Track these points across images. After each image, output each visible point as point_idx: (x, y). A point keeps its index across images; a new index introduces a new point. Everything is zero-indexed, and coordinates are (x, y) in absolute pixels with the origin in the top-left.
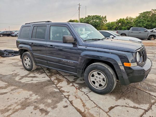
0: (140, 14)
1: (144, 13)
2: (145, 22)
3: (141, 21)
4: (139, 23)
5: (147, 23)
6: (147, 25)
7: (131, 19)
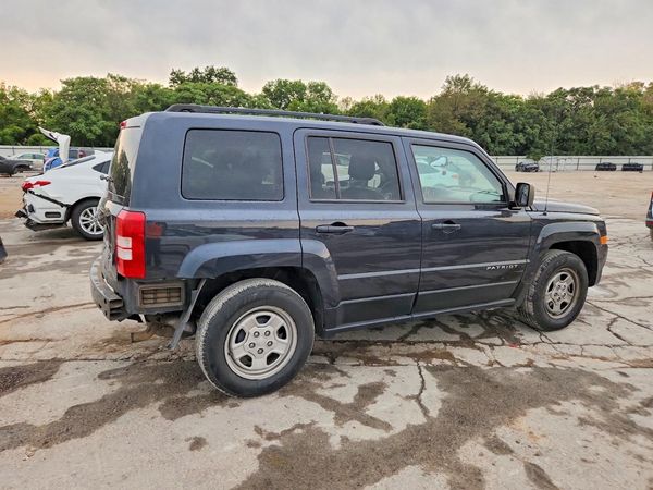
0: (65, 83)
1: (83, 81)
2: (93, 118)
3: (78, 113)
4: (74, 120)
5: (103, 123)
6: (103, 129)
7: (23, 96)
